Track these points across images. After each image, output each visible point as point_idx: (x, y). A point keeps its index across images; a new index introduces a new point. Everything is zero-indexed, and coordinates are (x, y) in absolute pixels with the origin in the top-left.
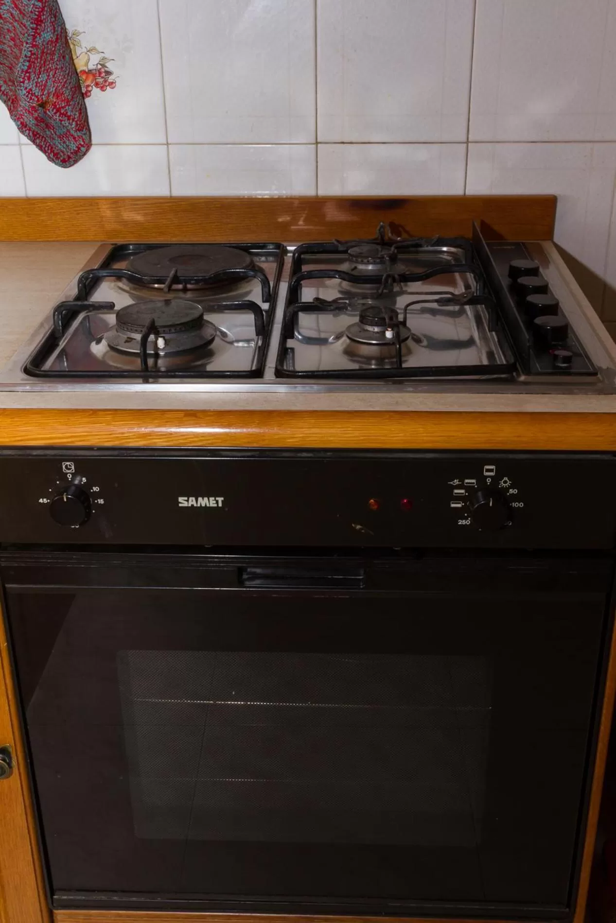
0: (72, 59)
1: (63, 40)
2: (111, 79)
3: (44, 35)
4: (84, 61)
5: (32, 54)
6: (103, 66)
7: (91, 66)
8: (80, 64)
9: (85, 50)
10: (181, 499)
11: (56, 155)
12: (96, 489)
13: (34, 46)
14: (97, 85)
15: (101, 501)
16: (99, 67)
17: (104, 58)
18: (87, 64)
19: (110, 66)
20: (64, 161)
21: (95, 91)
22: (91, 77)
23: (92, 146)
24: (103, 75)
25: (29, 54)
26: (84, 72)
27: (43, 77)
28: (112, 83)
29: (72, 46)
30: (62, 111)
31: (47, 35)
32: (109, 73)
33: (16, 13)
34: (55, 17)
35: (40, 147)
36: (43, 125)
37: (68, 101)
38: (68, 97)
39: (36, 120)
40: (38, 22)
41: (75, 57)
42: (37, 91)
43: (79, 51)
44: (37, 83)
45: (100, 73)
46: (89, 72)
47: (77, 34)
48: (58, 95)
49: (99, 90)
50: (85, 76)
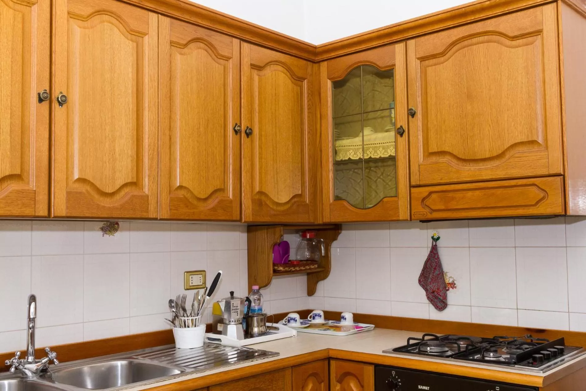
0: (444, 279)
1: (442, 274)
2: (455, 286)
3: (436, 272)
4: (448, 280)
5: (432, 277)
6: (453, 282)
7: (450, 282)
8: (447, 281)
9: (448, 277)
10: (419, 386)
11: (437, 307)
12: (399, 380)
13: (433, 275)
14: (451, 287)
15: (400, 384)
16: (452, 282)
17: (454, 280)
18: (449, 281)
19: (455, 282)
20: (440, 309)
21: (451, 289)
22: (450, 285)
23: (448, 306)
24: (453, 284)
25: (431, 277)
26: (448, 283)
27: (435, 284)
28: (455, 287)
29: (445, 276)
30: (439, 294)
31: (437, 272)
32: (455, 284)
33: (430, 266)
34: (440, 268)
35: (433, 305)
36: (434, 298)
37: (441, 291)
38: (442, 290)
39: (432, 296)
40: (435, 269)
41: (445, 279)
42: (432, 288)
43: (447, 277)
44: (433, 285)
45: (452, 284)
46: (449, 284)
47: (447, 273)
48: (438, 289)
49: (452, 289)
50: (448, 285)
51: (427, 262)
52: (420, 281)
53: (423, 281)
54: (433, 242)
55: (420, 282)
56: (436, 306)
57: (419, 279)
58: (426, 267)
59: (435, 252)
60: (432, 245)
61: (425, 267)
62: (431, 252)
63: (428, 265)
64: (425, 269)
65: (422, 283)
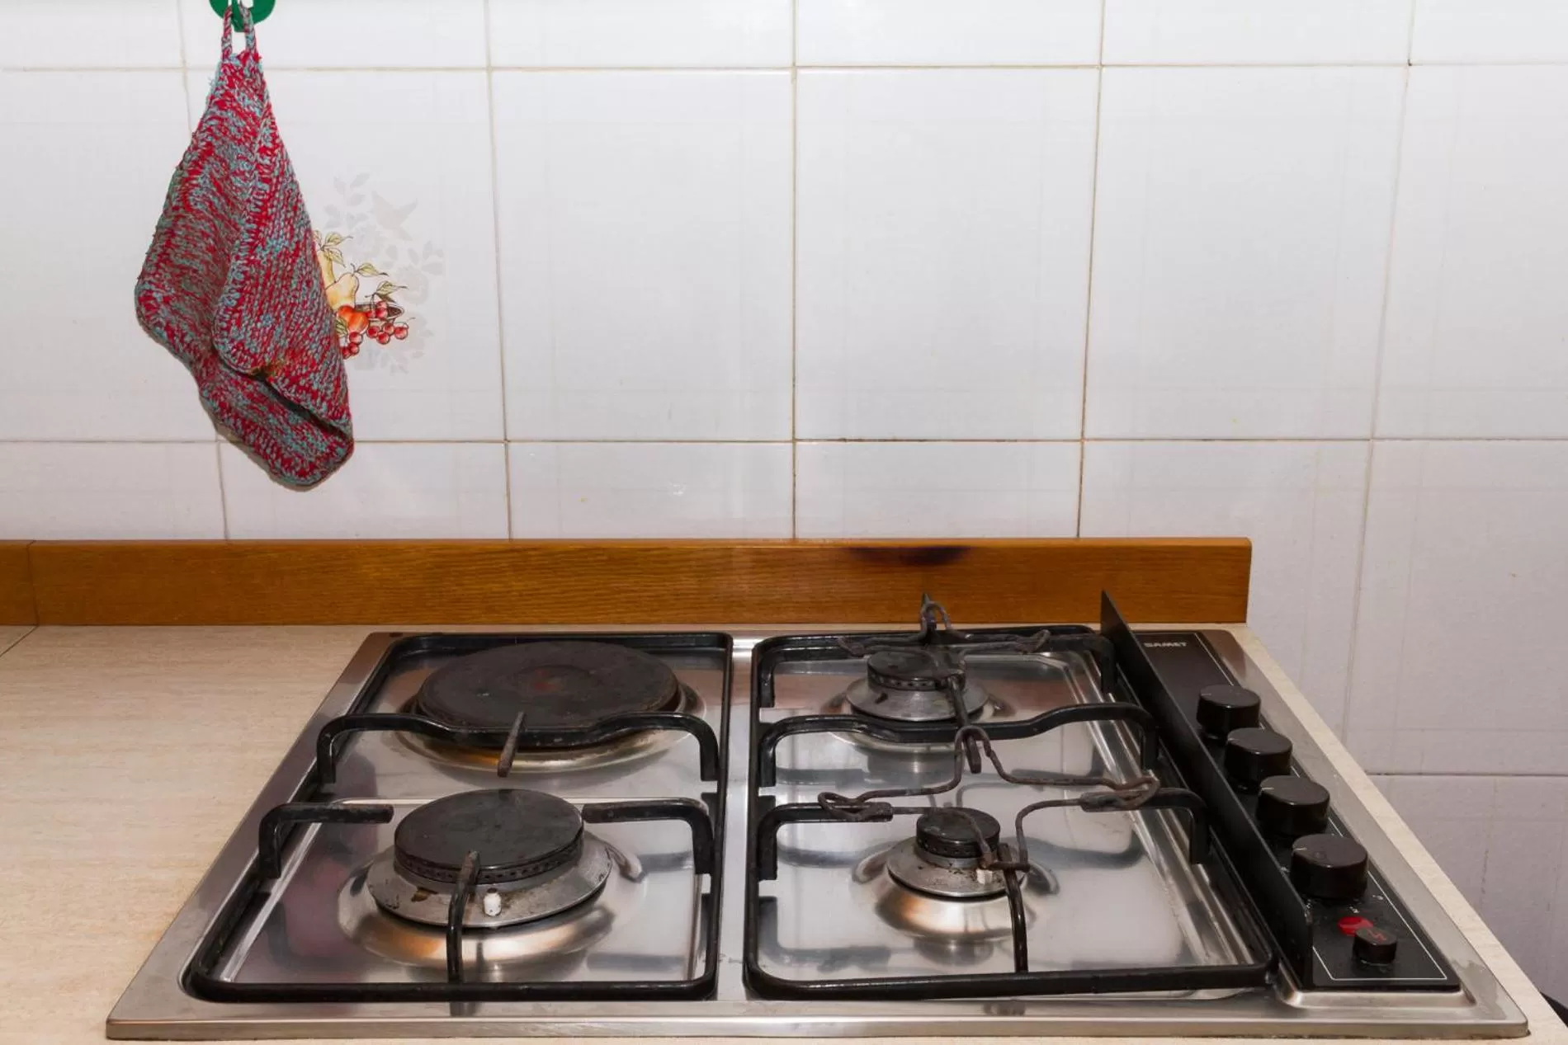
0: (322, 283)
2: (399, 321)
3: (271, 242)
4: (348, 287)
5: (248, 278)
6: (385, 298)
7: (362, 298)
8: (339, 295)
9: (348, 269)
13: (250, 263)
14: (371, 332)
16: (377, 299)
17: (387, 285)
19: (398, 300)
20: (302, 474)
21: (368, 344)
22: (360, 319)
24: (384, 314)
25: (241, 278)
26: (344, 308)
27: (267, 320)
28: (401, 329)
29: (325, 263)
30: (302, 382)
31: (278, 243)
32: (395, 311)
33: (219, 202)
34: (295, 209)
36: (264, 408)
37: (313, 364)
38: (317, 357)
39: (250, 396)
40: (262, 218)
41: (327, 282)
42: (254, 346)
43: (338, 270)
44: (254, 330)
45: (378, 312)
46: (354, 310)
47: (335, 240)
48: (294, 352)
49: (374, 341)
50: (347, 318)
51: (192, 173)
52: (145, 304)
53: (166, 300)
54: (227, 32)
55: (149, 307)
56: (279, 455)
57: (138, 291)
58: (188, 208)
59: (248, 103)
60: (226, 53)
61: (176, 208)
62: (220, 101)
63: (196, 191)
64: (178, 217)
65: (164, 313)
